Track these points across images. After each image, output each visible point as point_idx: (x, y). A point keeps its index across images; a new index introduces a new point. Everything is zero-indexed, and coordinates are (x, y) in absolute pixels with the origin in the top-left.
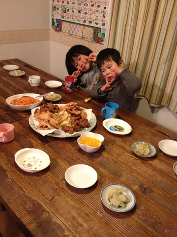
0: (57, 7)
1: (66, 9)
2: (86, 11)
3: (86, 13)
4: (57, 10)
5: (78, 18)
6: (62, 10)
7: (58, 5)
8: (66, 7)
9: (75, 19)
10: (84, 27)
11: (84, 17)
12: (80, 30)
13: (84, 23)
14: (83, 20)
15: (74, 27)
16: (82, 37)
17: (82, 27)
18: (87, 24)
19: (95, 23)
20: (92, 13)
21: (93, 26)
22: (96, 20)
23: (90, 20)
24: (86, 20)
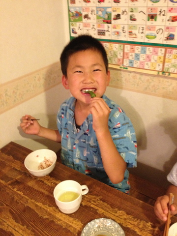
0: (84, 14)
1: (109, 15)
2: (173, 15)
3: (175, 19)
4: (85, 20)
5: (147, 32)
6: (98, 17)
7: (87, 9)
8: (109, 10)
9: (139, 35)
10: (169, 50)
11: (168, 28)
12: (156, 57)
13: (168, 41)
14: (166, 34)
15: (137, 52)
16: (163, 72)
17: (163, 50)
24: (175, 33)
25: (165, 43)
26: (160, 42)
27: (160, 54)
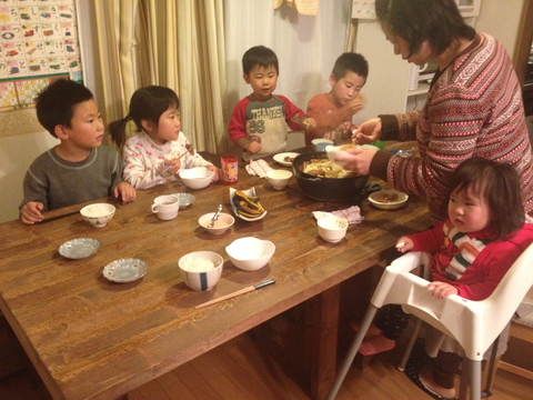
2: (10, 50)
3: (13, 53)
10: (17, 83)
11: (9, 62)
12: (6, 93)
13: (13, 75)
14: (9, 68)
16: (20, 106)
17: (12, 84)
18: (27, 75)
19: (52, 67)
20: (34, 50)
21: (47, 73)
22: (50, 60)
23: (32, 64)
24: (18, 66)
25: (11, 76)
26: (6, 77)
27: (9, 88)
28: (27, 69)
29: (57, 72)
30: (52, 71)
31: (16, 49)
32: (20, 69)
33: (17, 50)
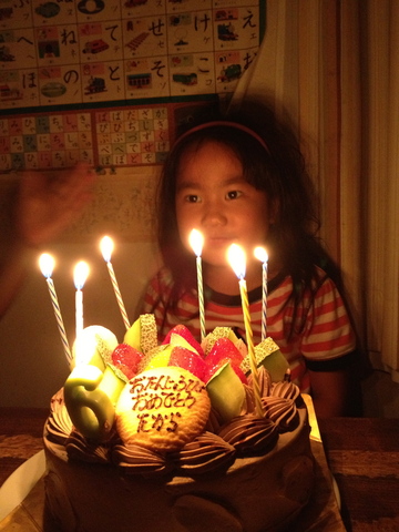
2: (92, 38)
3: (98, 47)
5: (44, 83)
9: (26, 91)
10: (99, 114)
11: (86, 67)
12: (74, 136)
13: (93, 95)
14: (86, 81)
15: (27, 131)
16: (99, 169)
17: (88, 116)
18: (121, 97)
19: (177, 78)
20: (143, 36)
21: (165, 93)
22: (176, 61)
23: (135, 72)
24: (106, 76)
25: (87, 99)
26: (78, 100)
27: (81, 126)
28: (122, 83)
29: (190, 91)
30: (178, 90)
31: (106, 37)
32: (108, 83)
33: (107, 40)
